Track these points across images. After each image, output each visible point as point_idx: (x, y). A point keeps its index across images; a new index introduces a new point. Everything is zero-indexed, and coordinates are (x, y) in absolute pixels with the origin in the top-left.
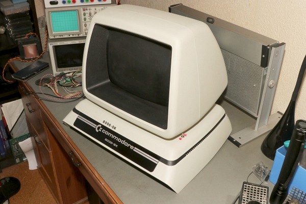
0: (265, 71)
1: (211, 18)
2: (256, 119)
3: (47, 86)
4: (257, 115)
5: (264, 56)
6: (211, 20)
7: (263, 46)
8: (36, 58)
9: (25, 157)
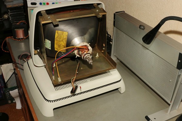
0: (180, 72)
1: (143, 26)
2: (169, 105)
3: (24, 60)
4: (171, 102)
5: (180, 61)
6: (143, 27)
7: (180, 53)
8: (23, 38)
9: (14, 100)
